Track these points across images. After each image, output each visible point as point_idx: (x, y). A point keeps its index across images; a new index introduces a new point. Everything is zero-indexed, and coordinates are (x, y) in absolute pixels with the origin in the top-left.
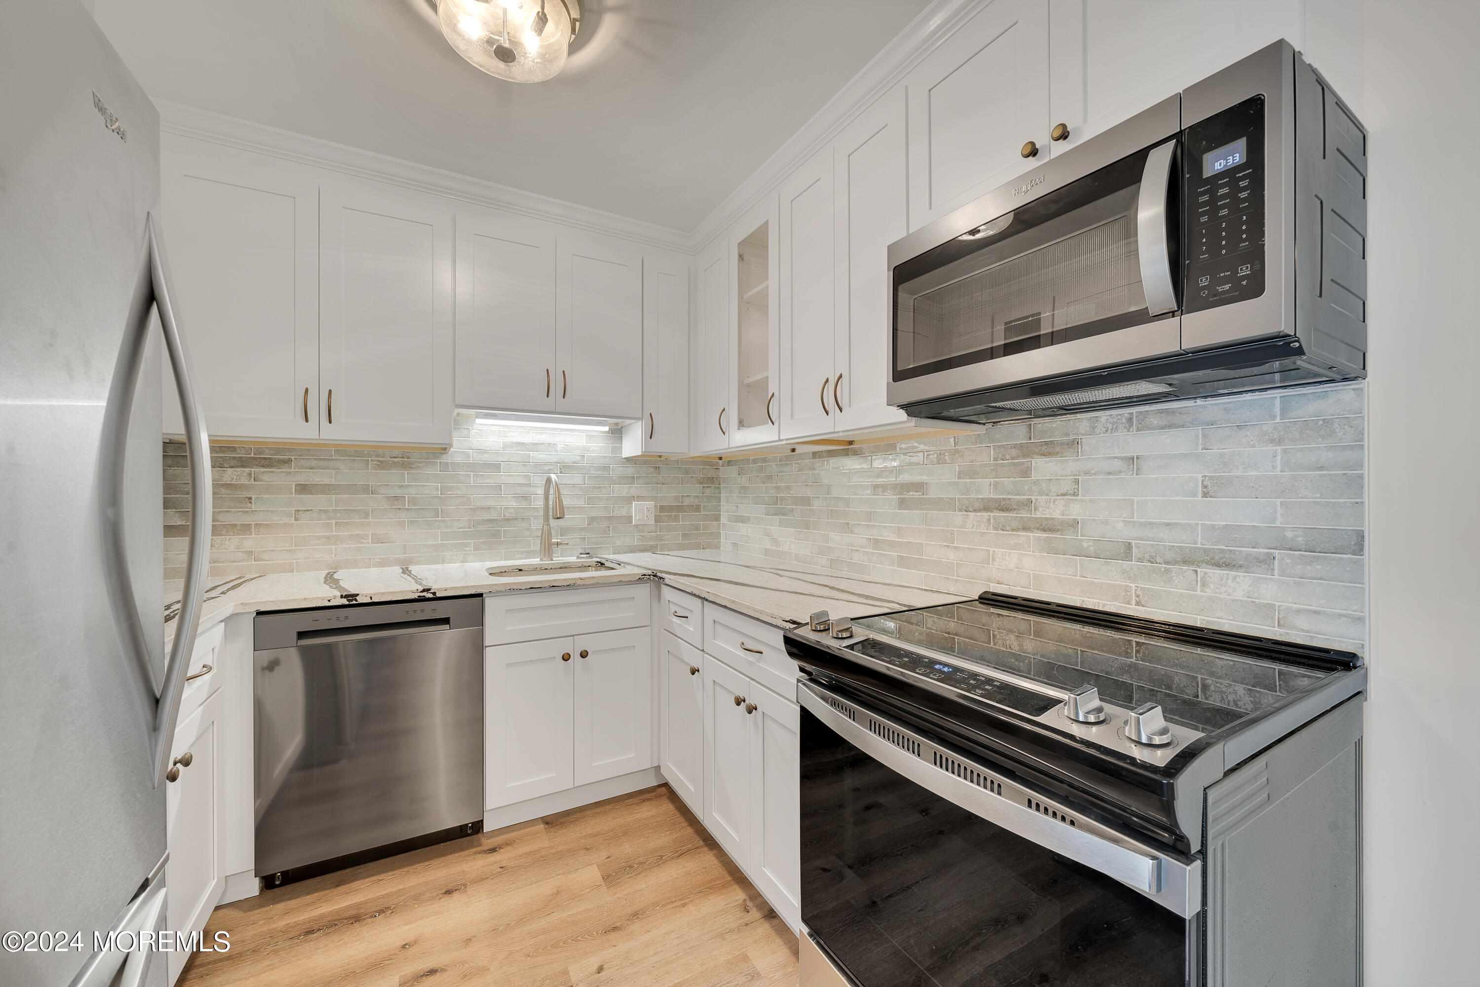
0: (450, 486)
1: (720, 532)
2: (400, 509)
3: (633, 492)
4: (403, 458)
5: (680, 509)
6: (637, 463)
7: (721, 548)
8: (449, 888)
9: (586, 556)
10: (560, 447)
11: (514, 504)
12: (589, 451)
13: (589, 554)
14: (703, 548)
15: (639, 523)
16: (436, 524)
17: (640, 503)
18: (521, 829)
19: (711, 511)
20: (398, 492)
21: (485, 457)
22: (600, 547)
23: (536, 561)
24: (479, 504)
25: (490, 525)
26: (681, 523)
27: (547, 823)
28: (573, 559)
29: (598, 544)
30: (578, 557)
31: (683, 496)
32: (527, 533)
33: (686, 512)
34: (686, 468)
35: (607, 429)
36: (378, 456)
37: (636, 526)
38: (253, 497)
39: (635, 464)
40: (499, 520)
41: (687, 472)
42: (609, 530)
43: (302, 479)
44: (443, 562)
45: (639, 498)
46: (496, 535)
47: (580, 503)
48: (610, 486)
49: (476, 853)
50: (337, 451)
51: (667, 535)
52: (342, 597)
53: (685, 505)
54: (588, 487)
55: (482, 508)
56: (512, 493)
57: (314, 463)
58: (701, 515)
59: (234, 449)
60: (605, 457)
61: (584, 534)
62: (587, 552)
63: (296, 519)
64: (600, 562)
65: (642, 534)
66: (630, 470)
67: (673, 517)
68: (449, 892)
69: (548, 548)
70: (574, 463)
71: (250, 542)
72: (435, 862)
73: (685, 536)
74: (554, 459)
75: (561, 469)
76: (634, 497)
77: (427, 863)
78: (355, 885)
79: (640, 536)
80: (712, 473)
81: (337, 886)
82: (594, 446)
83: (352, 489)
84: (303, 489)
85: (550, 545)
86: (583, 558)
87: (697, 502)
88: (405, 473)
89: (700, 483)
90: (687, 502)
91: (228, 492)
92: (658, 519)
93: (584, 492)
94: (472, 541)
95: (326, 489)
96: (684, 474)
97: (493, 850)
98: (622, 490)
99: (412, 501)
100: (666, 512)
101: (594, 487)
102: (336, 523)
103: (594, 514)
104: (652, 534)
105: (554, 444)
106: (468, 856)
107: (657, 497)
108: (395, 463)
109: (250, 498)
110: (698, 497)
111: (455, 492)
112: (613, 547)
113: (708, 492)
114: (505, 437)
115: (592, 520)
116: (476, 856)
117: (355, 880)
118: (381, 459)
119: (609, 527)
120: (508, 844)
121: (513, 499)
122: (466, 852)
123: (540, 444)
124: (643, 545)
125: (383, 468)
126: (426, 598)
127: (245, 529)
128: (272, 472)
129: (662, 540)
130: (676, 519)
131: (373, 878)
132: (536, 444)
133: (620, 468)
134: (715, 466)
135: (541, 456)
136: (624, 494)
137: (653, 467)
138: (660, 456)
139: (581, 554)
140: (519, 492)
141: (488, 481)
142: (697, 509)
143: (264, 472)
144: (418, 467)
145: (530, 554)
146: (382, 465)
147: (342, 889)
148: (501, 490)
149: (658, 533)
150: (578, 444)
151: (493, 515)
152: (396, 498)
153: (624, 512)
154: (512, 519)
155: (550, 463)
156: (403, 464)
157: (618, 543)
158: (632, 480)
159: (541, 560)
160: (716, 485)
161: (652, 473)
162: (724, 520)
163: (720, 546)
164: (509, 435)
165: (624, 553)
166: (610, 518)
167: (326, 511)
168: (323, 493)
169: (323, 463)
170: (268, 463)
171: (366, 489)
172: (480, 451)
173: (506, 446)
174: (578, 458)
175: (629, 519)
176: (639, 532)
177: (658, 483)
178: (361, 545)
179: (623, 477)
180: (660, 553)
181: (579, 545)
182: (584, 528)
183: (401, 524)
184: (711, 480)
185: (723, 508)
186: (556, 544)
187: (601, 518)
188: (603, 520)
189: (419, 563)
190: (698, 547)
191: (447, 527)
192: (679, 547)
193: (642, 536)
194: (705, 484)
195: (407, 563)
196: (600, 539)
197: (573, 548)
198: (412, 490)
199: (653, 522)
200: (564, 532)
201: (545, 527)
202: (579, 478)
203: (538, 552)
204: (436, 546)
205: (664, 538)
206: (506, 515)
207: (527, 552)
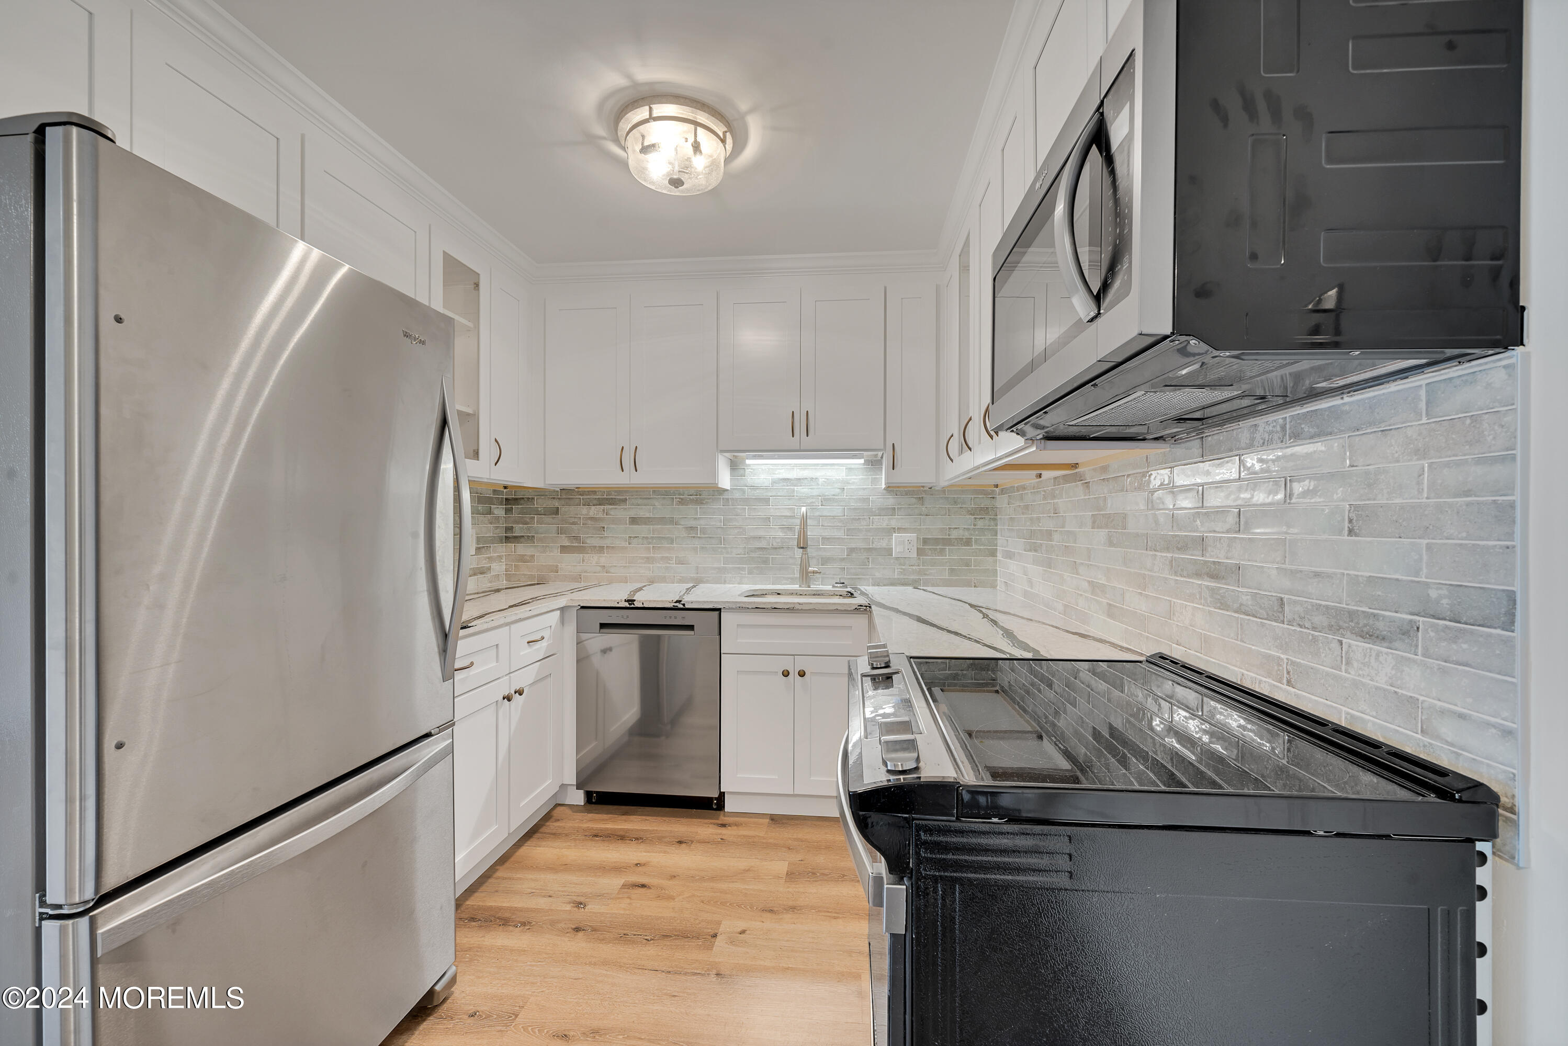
0: (730, 518)
1: (996, 570)
2: (694, 537)
3: (894, 523)
4: (695, 494)
5: (947, 542)
6: (898, 493)
7: (998, 588)
8: (682, 840)
9: (841, 585)
10: (821, 481)
11: (780, 534)
12: (849, 483)
13: (843, 583)
14: (975, 586)
15: (900, 556)
16: (720, 550)
17: (901, 534)
18: (751, 817)
19: (985, 546)
20: (692, 523)
21: (757, 493)
22: (855, 578)
23: (796, 587)
24: (752, 534)
25: (761, 553)
26: (947, 557)
27: (772, 820)
28: (829, 588)
29: (857, 575)
30: (834, 587)
31: (950, 528)
32: (791, 561)
33: (954, 546)
34: (954, 498)
35: (862, 461)
36: (680, 494)
37: (897, 558)
38: (606, 526)
39: (896, 495)
40: (768, 548)
41: (955, 503)
42: (869, 562)
43: (632, 513)
44: (725, 582)
45: (900, 530)
46: (765, 561)
47: (840, 534)
48: (870, 518)
49: (711, 823)
50: (654, 491)
51: (931, 569)
52: (625, 601)
53: (953, 538)
54: (848, 518)
55: (755, 537)
56: (779, 524)
57: (640, 501)
58: (973, 549)
59: (594, 492)
60: (864, 489)
61: (843, 564)
62: (842, 581)
63: (629, 544)
64: (850, 592)
65: (903, 567)
66: (891, 501)
67: (938, 550)
68: (680, 842)
69: (806, 575)
70: (834, 495)
71: (604, 559)
72: (684, 820)
73: (952, 571)
74: (815, 493)
75: (821, 501)
76: (894, 528)
77: (677, 819)
78: (632, 817)
79: (901, 569)
80: (986, 503)
81: (623, 815)
82: (854, 479)
83: (662, 521)
84: (634, 521)
85: (807, 573)
86: (837, 587)
87: (966, 535)
88: (697, 508)
89: (971, 514)
90: (954, 534)
91: (593, 523)
92: (920, 552)
93: (843, 524)
94: (747, 565)
95: (646, 521)
96: (952, 505)
97: (724, 825)
98: (884, 522)
99: (703, 531)
100: (928, 546)
101: (853, 518)
102: (653, 547)
103: (853, 546)
104: (914, 567)
105: (816, 478)
106: (706, 823)
107: (919, 529)
108: (690, 499)
109: (604, 528)
110: (968, 529)
111: (734, 524)
112: (872, 579)
113: (980, 524)
114: (774, 474)
115: (851, 551)
116: (710, 826)
117: (634, 815)
118: (682, 497)
119: (868, 558)
120: (737, 825)
121: (780, 530)
122: (706, 821)
123: (802, 479)
124: (904, 578)
125: (683, 504)
126: (679, 607)
127: (601, 549)
128: (616, 508)
129: (925, 574)
130: (942, 552)
131: (644, 817)
132: (800, 479)
133: (880, 499)
134: (990, 495)
135: (804, 490)
136: (884, 525)
137: (915, 498)
138: (923, 487)
139: (836, 583)
140: (785, 523)
141: (759, 514)
142: (968, 542)
143: (611, 509)
144: (707, 503)
146: (682, 502)
147: (624, 817)
148: (770, 521)
149: (921, 567)
150: (838, 478)
151: (763, 544)
152: (692, 528)
153: (883, 544)
154: (779, 548)
155: (813, 496)
156: (697, 500)
157: (878, 575)
158: (893, 511)
159: (800, 586)
160: (991, 515)
161: (915, 504)
162: (999, 556)
163: (997, 585)
164: (776, 472)
165: (884, 585)
166: (869, 550)
167: (647, 538)
168: (645, 524)
169: (645, 501)
170: (612, 502)
171: (672, 521)
172: (754, 488)
173: (774, 482)
174: (838, 490)
175: (889, 551)
176: (900, 564)
177: (921, 515)
178: (668, 565)
179: (883, 509)
180: (922, 588)
181: (839, 575)
182: (844, 559)
183: (695, 549)
184: (985, 510)
185: (999, 542)
186: (814, 572)
187: (860, 549)
188: (862, 551)
189: (707, 582)
190: (968, 584)
191: (727, 553)
192: (947, 583)
193: (904, 570)
194: (978, 515)
195: (697, 582)
196: (860, 570)
197: (833, 578)
198: (702, 522)
199: (915, 555)
200: (825, 561)
201: (804, 556)
202: (837, 510)
203: (796, 578)
204: (719, 568)
205: (928, 573)
206: (774, 544)
207: (792, 579)
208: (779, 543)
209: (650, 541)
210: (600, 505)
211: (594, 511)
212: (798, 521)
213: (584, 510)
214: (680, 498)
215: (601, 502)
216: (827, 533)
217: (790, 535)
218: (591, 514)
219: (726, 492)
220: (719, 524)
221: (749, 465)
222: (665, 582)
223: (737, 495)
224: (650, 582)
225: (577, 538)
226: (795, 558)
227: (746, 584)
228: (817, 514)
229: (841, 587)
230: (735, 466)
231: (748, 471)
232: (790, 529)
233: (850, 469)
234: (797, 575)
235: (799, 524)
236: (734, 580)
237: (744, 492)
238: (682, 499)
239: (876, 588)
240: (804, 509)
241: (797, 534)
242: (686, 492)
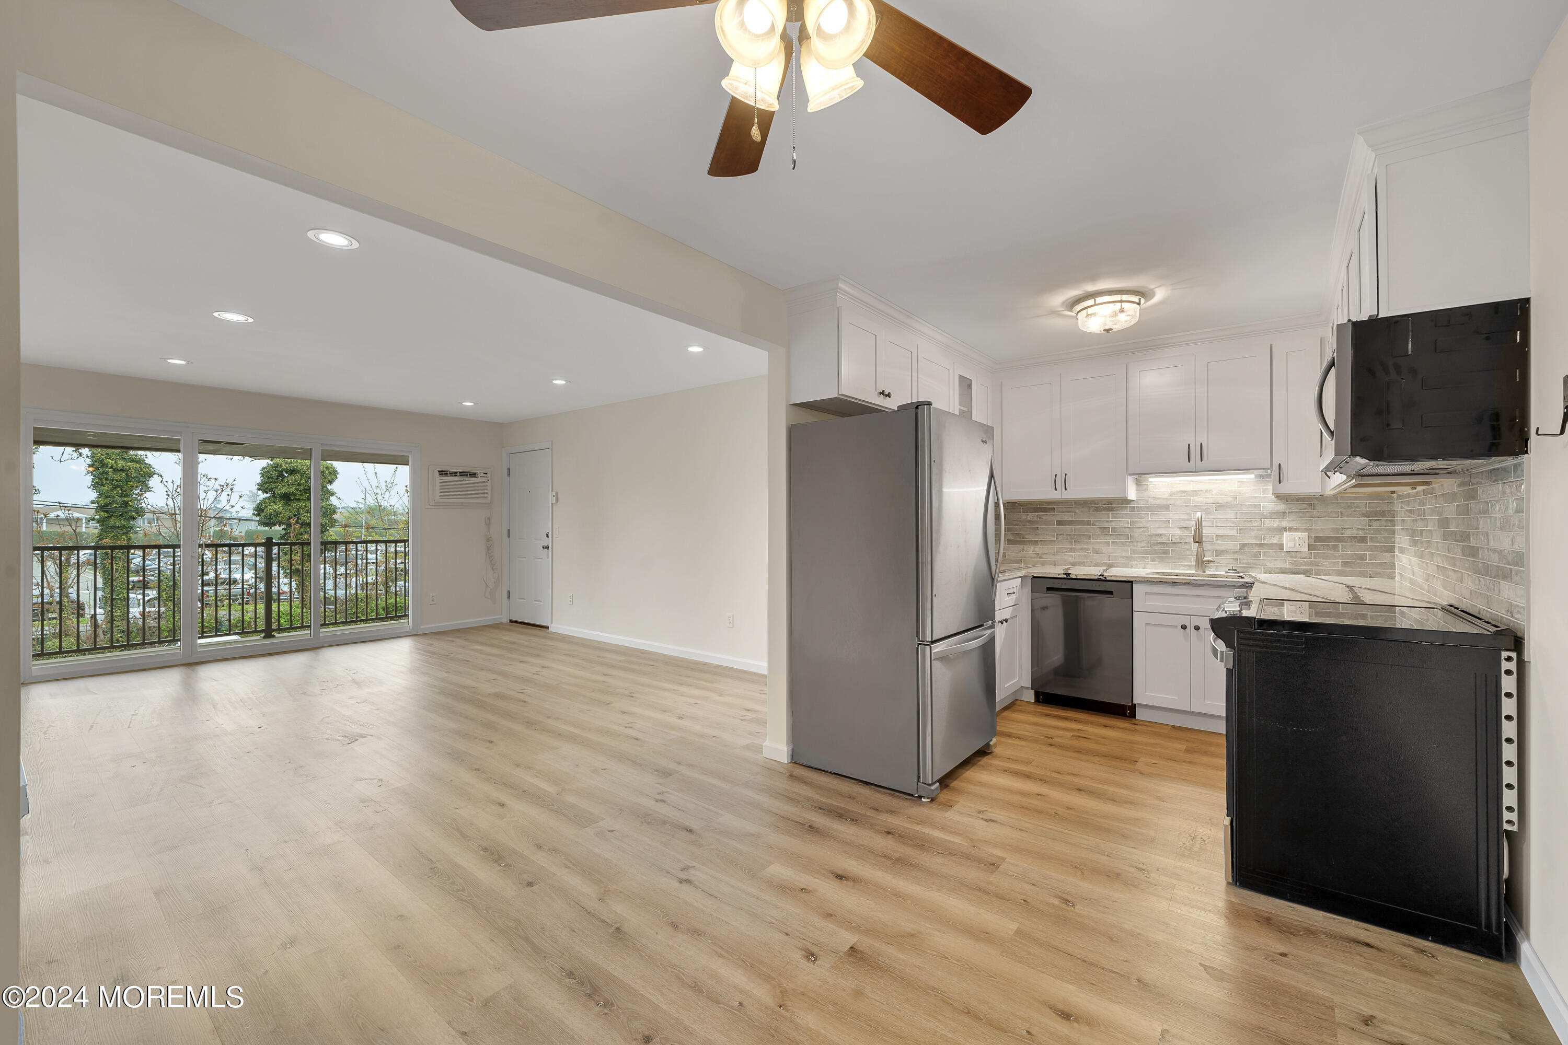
0: (1136, 521)
1: (1395, 563)
2: (1107, 534)
3: (1285, 524)
4: (1108, 505)
5: (1339, 539)
6: (1289, 501)
7: (1396, 579)
9: (1234, 571)
10: (1214, 492)
11: (1179, 532)
12: (1240, 493)
13: (1236, 570)
14: (1370, 577)
15: (1291, 550)
16: (1127, 544)
17: (1291, 533)
19: (1381, 543)
20: (1106, 525)
21: (1158, 503)
22: (1251, 567)
23: (1194, 572)
24: (1154, 532)
25: (1162, 546)
26: (1340, 552)
28: (1223, 573)
29: (1249, 564)
30: (1226, 572)
31: (1343, 528)
32: (1188, 553)
33: (1347, 543)
34: (1347, 503)
35: (1253, 476)
36: (1095, 504)
37: (1288, 552)
38: (1039, 527)
39: (1287, 502)
40: (1168, 543)
41: (1349, 507)
42: (1260, 555)
43: (1059, 518)
44: (1132, 567)
45: (1290, 529)
46: (1166, 552)
47: (1233, 532)
48: (1261, 520)
50: (1075, 503)
51: (1324, 562)
52: (1062, 573)
53: (1347, 537)
54: (1240, 521)
55: (1156, 535)
56: (1177, 525)
57: (1064, 509)
58: (1368, 545)
59: (1031, 504)
60: (1255, 498)
61: (1235, 557)
62: (1234, 569)
63: (1057, 539)
64: (1240, 577)
65: (1295, 559)
66: (1281, 507)
67: (1331, 546)
69: (1201, 564)
70: (1227, 503)
71: (1038, 549)
73: (1345, 564)
74: (1210, 501)
75: (1215, 508)
76: (1286, 528)
79: (1293, 561)
80: (1384, 507)
82: (1246, 490)
83: (1082, 523)
84: (1060, 523)
85: (1203, 561)
86: (1230, 573)
87: (1361, 533)
88: (1109, 514)
89: (1366, 517)
90: (1348, 533)
91: (1029, 524)
92: (1310, 547)
93: (1236, 524)
94: (1150, 556)
95: (1070, 523)
96: (1345, 509)
98: (1275, 523)
99: (1114, 530)
100: (1318, 543)
101: (1245, 521)
102: (1075, 541)
103: (1245, 542)
104: (1305, 560)
105: (1210, 490)
107: (1311, 529)
108: (1104, 508)
110: (1363, 529)
111: (1139, 525)
112: (1264, 568)
113: (1376, 525)
114: (1173, 488)
115: (1243, 546)
118: (1097, 506)
119: (1260, 552)
121: (1178, 529)
123: (1198, 491)
124: (1296, 568)
125: (1097, 512)
126: (1101, 579)
127: (1036, 543)
128: (1046, 515)
129: (1317, 566)
130: (1335, 548)
132: (1196, 491)
133: (1269, 506)
134: (1386, 499)
135: (1199, 499)
136: (1275, 525)
137: (1306, 505)
139: (1229, 570)
140: (1183, 525)
141: (1161, 517)
142: (1363, 540)
143: (1043, 515)
144: (1117, 510)
145: (1190, 567)
146: (1097, 509)
148: (1170, 523)
149: (1313, 560)
150: (1230, 490)
151: (1164, 540)
152: (1105, 528)
153: (1275, 540)
154: (1178, 543)
155: (1207, 504)
156: (1110, 508)
157: (1269, 565)
158: (1284, 514)
159: (1196, 571)
160: (1387, 517)
161: (1306, 509)
162: (1398, 552)
163: (1395, 577)
164: (1175, 487)
165: (1275, 573)
166: (1261, 545)
167: (1070, 535)
168: (1069, 525)
169: (1068, 509)
170: (1044, 510)
171: (1089, 523)
172: (1155, 498)
173: (1172, 494)
174: (1231, 499)
175: (1281, 547)
176: (1292, 557)
177: (1313, 517)
179: (1274, 513)
180: (1313, 576)
181: (1232, 564)
182: (1237, 552)
183: (1108, 543)
184: (1383, 514)
185: (1397, 540)
186: (1208, 561)
187: (1252, 544)
188: (1254, 546)
189: (1117, 566)
190: (1363, 575)
191: (1134, 546)
192: (1339, 573)
193: (1295, 561)
194: (1373, 517)
195: (1110, 566)
196: (1251, 561)
197: (1227, 566)
198: (1113, 524)
199: (1307, 550)
200: (1219, 553)
201: (1199, 549)
202: (1230, 514)
203: (1193, 566)
204: (1127, 557)
205: (1320, 564)
206: (1173, 540)
207: (1189, 566)
208: (1177, 539)
209: (1072, 536)
210: (1035, 512)
211: (1031, 516)
212: (1194, 523)
213: (1024, 516)
214: (1095, 507)
215: (1036, 510)
216: (1220, 532)
217: (1187, 533)
218: (1029, 518)
219: (1132, 502)
220: (1127, 525)
221: (1152, 482)
222: (1084, 565)
223: (1141, 504)
224: (1072, 565)
225: (1019, 535)
226: (1193, 551)
227: (1150, 569)
228: (1212, 517)
229: (1233, 573)
230: (1138, 483)
231: (1150, 486)
232: (1187, 528)
233: (1241, 483)
234: (1194, 563)
235: (1195, 525)
236: (1139, 565)
237: (1148, 502)
238: (1097, 507)
239: (1268, 575)
240: (1199, 514)
241: (1193, 533)
242: (1100, 503)
